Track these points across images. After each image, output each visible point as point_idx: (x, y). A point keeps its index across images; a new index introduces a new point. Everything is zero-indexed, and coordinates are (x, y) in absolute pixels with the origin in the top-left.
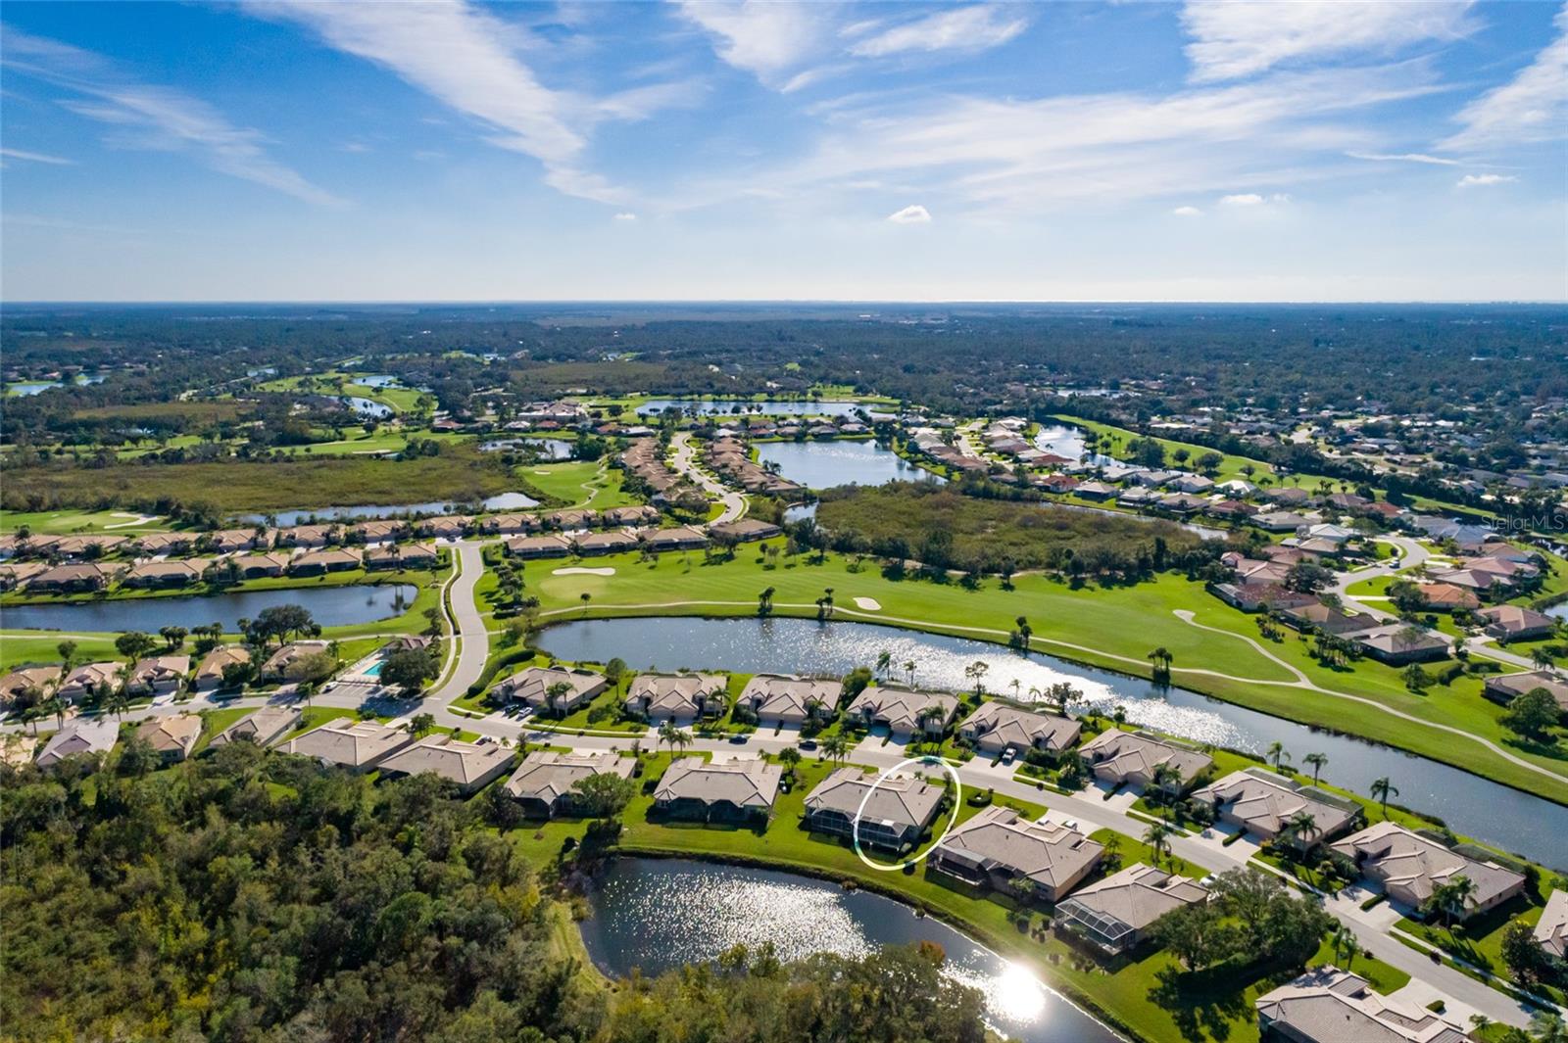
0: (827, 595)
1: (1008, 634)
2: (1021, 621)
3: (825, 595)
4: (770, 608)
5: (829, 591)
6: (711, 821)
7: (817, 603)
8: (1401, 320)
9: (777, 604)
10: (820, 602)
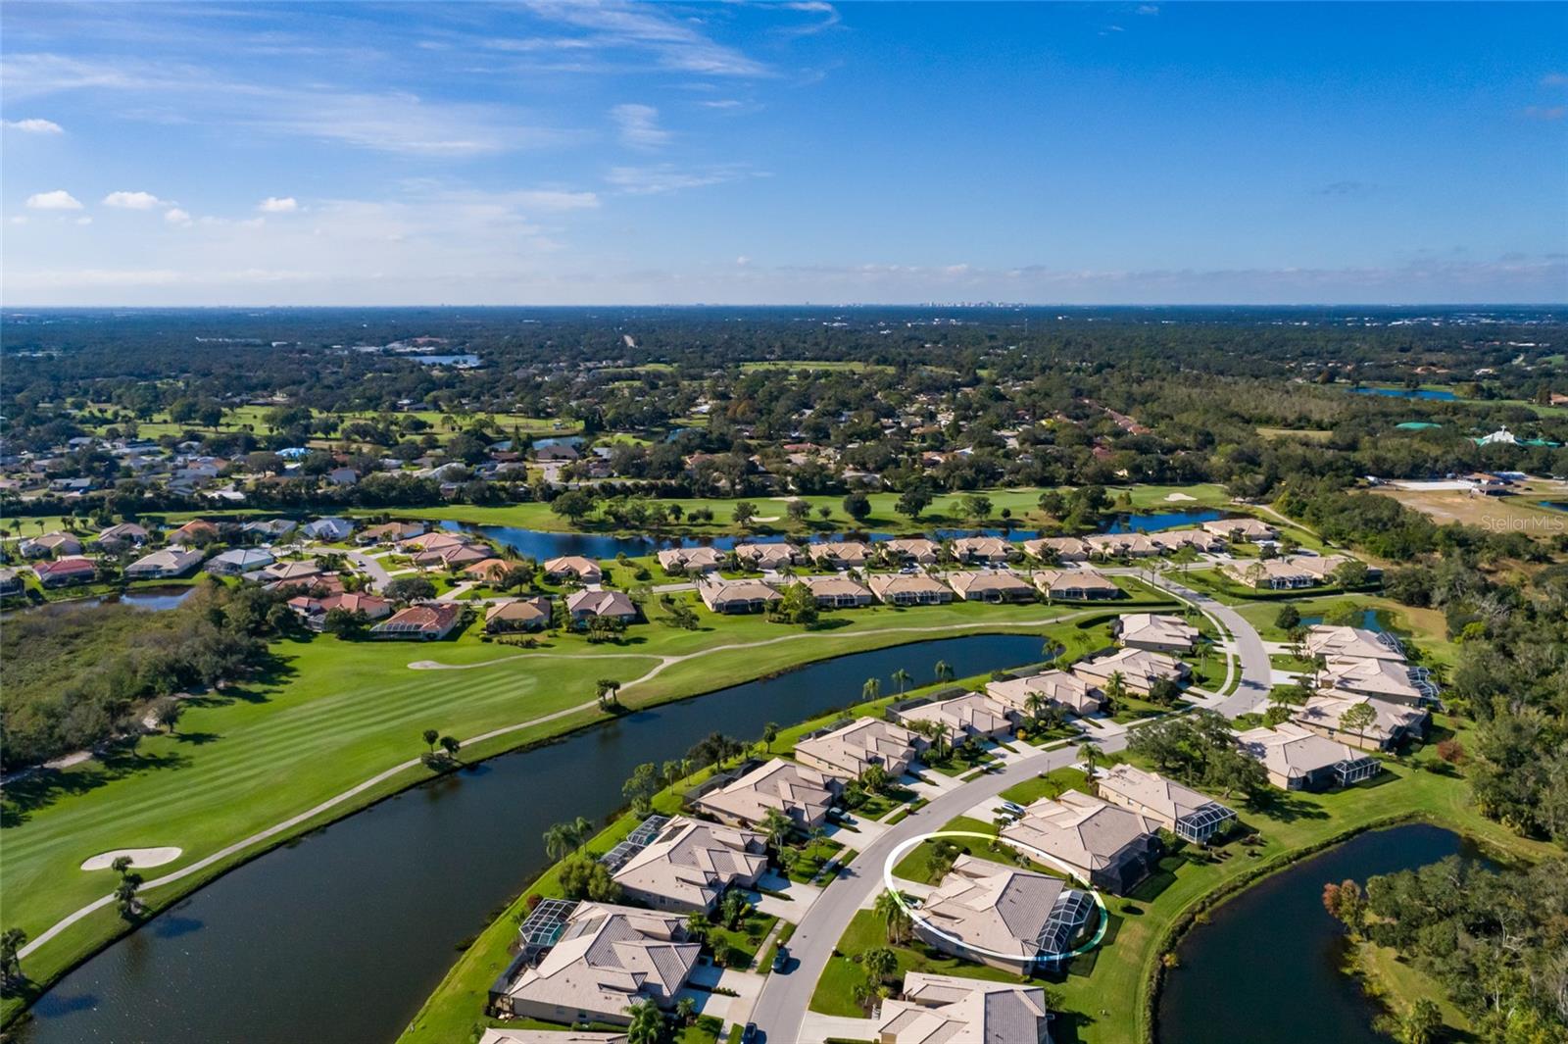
2: (431, 737)
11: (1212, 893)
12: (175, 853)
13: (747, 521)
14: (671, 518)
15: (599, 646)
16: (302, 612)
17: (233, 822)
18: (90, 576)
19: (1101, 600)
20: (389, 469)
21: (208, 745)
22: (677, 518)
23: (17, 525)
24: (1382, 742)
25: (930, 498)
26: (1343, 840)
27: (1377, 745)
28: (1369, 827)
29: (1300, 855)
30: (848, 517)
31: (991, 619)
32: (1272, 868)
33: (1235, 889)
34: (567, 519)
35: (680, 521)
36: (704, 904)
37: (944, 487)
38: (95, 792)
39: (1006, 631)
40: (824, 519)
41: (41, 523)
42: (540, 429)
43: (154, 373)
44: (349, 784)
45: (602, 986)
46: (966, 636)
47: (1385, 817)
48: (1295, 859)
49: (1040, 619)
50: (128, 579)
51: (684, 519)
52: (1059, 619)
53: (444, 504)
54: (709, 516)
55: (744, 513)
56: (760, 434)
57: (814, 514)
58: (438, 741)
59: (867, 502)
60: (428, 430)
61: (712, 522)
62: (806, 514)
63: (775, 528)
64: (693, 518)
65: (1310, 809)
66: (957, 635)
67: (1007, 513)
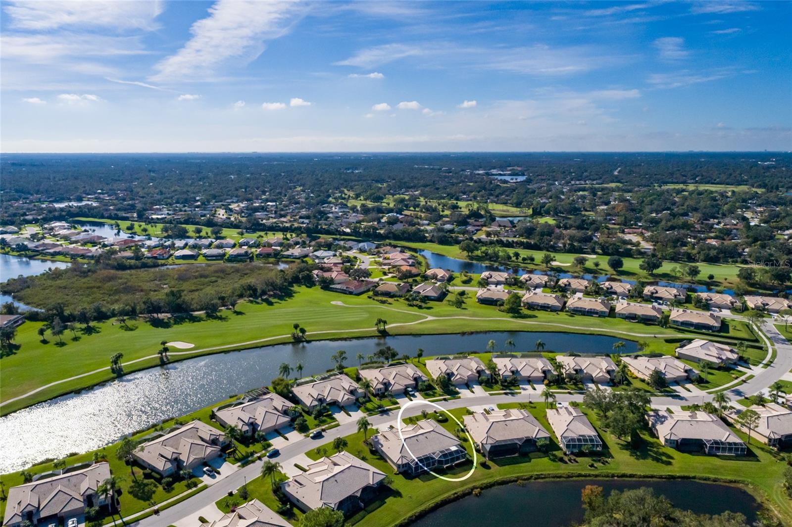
0: (163, 346)
1: (290, 335)
2: (296, 327)
3: (161, 347)
4: (120, 369)
5: (164, 343)
6: (366, 506)
7: (159, 353)
8: (169, 160)
9: (124, 364)
10: (161, 353)
11: (542, 474)
12: (193, 346)
13: (549, 265)
14: (514, 259)
15: (411, 308)
16: (315, 276)
17: (219, 341)
18: (270, 255)
19: (704, 331)
20: (423, 225)
21: (240, 316)
22: (517, 259)
23: (266, 234)
24: (770, 440)
25: (661, 263)
26: (665, 478)
27: (766, 441)
28: (694, 478)
29: (624, 476)
30: (607, 267)
31: (619, 329)
32: (596, 476)
33: (560, 477)
34: (465, 253)
35: (519, 260)
36: (309, 405)
37: (694, 259)
38: (196, 323)
39: (619, 336)
40: (595, 268)
41: (274, 234)
42: (512, 212)
43: (383, 180)
44: (261, 338)
45: (239, 418)
46: (593, 334)
47: (712, 476)
48: (618, 476)
49: (645, 333)
50: (283, 256)
51: (520, 259)
52: (656, 336)
53: (425, 242)
54: (532, 259)
55: (548, 260)
56: (620, 222)
57: (589, 264)
58: (298, 329)
59: (622, 261)
60: (459, 209)
61: (534, 263)
62: (583, 264)
63: (564, 269)
64: (524, 259)
65: (664, 458)
66: (587, 333)
67: (711, 277)
